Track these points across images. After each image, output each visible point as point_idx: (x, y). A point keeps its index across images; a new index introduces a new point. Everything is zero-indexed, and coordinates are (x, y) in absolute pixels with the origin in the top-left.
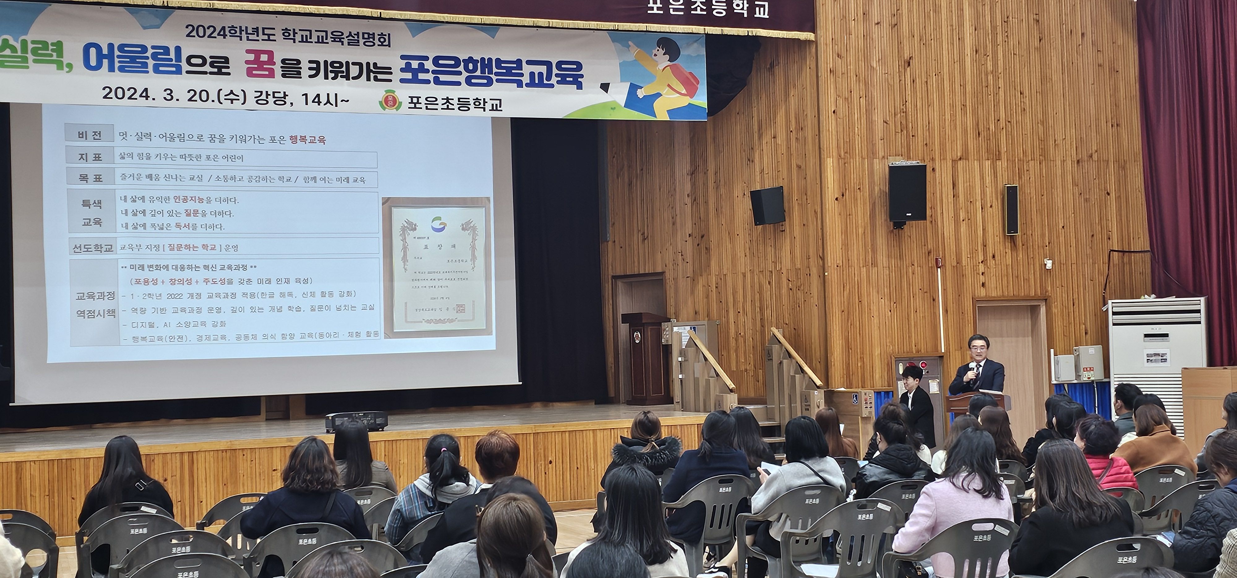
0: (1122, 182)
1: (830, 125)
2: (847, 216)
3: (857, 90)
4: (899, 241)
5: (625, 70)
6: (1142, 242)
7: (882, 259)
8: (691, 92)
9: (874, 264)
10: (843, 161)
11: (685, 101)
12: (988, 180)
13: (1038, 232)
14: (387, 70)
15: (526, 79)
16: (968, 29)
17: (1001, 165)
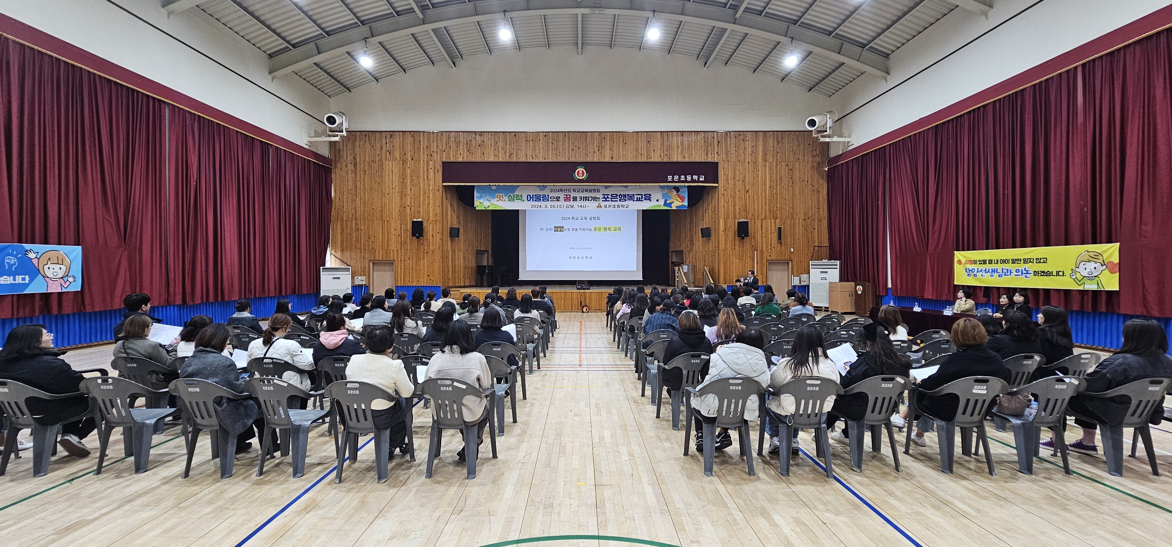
0: (819, 226)
1: (722, 210)
2: (726, 235)
3: (731, 199)
4: (743, 243)
5: (664, 196)
6: (826, 243)
7: (737, 248)
8: (683, 201)
9: (735, 249)
10: (726, 220)
11: (681, 204)
12: (773, 225)
13: (789, 240)
14: (599, 198)
15: (635, 199)
16: (768, 181)
17: (778, 221)
